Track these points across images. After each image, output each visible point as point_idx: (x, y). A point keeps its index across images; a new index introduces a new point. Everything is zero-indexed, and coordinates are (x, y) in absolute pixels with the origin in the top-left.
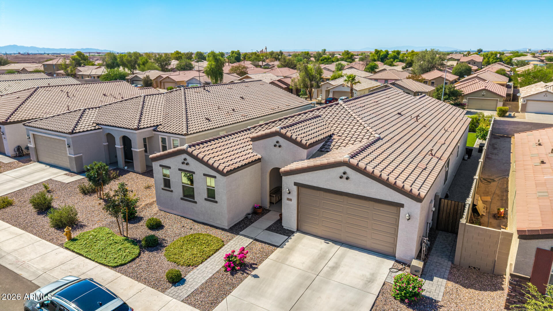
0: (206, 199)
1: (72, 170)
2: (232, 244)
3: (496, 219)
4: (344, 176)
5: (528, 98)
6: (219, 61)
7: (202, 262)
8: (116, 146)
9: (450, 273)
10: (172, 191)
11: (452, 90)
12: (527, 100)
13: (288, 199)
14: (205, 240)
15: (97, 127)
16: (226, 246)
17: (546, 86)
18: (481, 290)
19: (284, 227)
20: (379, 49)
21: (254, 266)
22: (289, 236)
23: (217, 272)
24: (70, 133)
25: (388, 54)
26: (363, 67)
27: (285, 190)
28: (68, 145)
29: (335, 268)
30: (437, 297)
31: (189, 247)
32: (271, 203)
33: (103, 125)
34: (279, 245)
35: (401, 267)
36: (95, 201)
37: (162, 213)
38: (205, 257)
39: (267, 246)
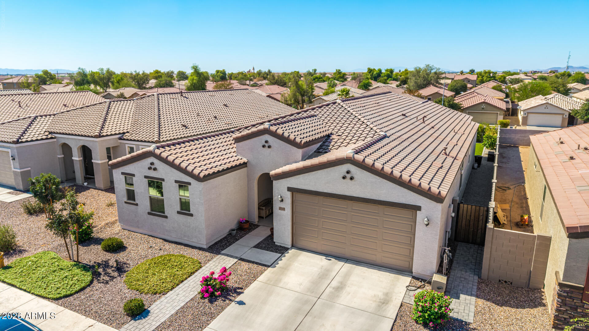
0: (178, 212)
1: (17, 188)
2: (212, 265)
3: (520, 228)
4: (348, 176)
5: (529, 111)
6: (202, 76)
7: (173, 288)
8: (73, 158)
9: (478, 289)
10: (137, 205)
11: (451, 103)
12: (528, 113)
13: (281, 209)
14: (177, 263)
15: (50, 136)
16: (203, 268)
17: (546, 98)
18: (517, 308)
19: (276, 244)
20: (372, 68)
21: (238, 291)
22: (283, 253)
23: (191, 300)
24: (14, 142)
25: (382, 73)
26: (356, 85)
27: (276, 198)
28: (12, 157)
29: (340, 288)
30: (467, 318)
31: (156, 270)
32: (260, 217)
33: (57, 133)
34: (270, 264)
35: (420, 284)
36: (42, 222)
37: (126, 232)
38: (177, 282)
39: (255, 266)
